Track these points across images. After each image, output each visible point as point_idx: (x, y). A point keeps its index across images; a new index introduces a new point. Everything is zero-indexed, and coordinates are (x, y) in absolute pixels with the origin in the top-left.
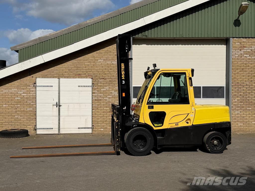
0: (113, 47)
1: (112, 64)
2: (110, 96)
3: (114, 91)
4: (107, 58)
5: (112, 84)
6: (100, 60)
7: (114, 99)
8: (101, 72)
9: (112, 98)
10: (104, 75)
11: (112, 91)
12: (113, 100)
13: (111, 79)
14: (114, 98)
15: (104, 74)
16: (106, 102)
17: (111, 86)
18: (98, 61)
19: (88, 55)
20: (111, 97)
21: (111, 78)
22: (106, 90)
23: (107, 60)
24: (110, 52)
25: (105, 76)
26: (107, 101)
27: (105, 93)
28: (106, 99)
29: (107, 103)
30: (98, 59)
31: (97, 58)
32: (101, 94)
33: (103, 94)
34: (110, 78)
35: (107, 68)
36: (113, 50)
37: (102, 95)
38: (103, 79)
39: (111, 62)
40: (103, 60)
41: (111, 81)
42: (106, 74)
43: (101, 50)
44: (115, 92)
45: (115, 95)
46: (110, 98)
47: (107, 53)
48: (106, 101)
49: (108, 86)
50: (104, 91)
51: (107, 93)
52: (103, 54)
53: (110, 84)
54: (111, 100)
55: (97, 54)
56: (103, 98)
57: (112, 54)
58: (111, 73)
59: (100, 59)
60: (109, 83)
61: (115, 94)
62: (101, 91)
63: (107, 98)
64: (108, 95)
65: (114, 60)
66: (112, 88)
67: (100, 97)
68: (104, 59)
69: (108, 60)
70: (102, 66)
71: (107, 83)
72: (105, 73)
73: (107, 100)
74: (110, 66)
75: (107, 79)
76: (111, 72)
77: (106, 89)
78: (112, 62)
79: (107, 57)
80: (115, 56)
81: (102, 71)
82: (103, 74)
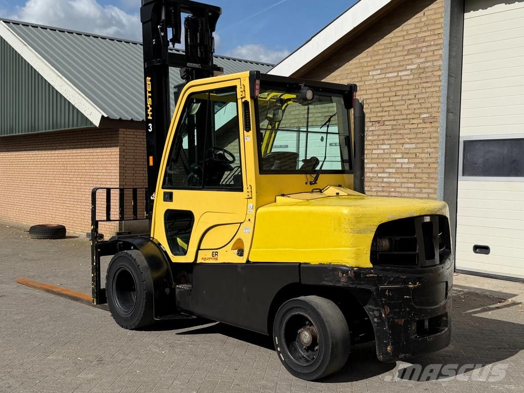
0: (402, 31)
1: (398, 79)
2: (391, 170)
3: (400, 156)
4: (389, 63)
5: (396, 137)
6: (374, 73)
7: (399, 178)
8: (375, 105)
9: (397, 176)
10: (380, 112)
11: (396, 156)
12: (398, 180)
13: (395, 123)
14: (401, 173)
15: (381, 109)
16: (383, 185)
17: (395, 142)
18: (369, 75)
19: (350, 62)
20: (394, 171)
21: (396, 118)
22: (384, 153)
23: (388, 70)
24: (397, 46)
25: (383, 114)
26: (386, 182)
27: (381, 161)
28: (382, 177)
29: (385, 189)
30: (369, 71)
31: (368, 69)
32: (373, 163)
33: (377, 164)
34: (392, 118)
35: (388, 92)
36: (401, 39)
37: (375, 166)
38: (379, 122)
39: (396, 74)
40: (379, 72)
41: (394, 127)
42: (385, 109)
43: (377, 43)
44: (402, 158)
45: (404, 166)
46: (391, 176)
47: (389, 51)
48: (383, 182)
49: (386, 142)
50: (380, 156)
51: (385, 161)
52: (381, 55)
53: (393, 137)
54: (393, 180)
55: (367, 57)
56: (377, 173)
57: (399, 51)
58: (395, 106)
59: (373, 70)
60: (389, 132)
61: (402, 163)
62: (373, 156)
63: (385, 175)
64: (387, 166)
65: (404, 68)
66: (396, 146)
67: (370, 171)
68: (381, 69)
69: (391, 70)
70: (377, 89)
71: (387, 132)
72: (383, 107)
73: (385, 180)
74: (395, 86)
75: (386, 123)
76: (396, 101)
77: (384, 149)
78: (400, 74)
79: (389, 61)
80: (406, 55)
81: (376, 100)
82: (377, 110)
